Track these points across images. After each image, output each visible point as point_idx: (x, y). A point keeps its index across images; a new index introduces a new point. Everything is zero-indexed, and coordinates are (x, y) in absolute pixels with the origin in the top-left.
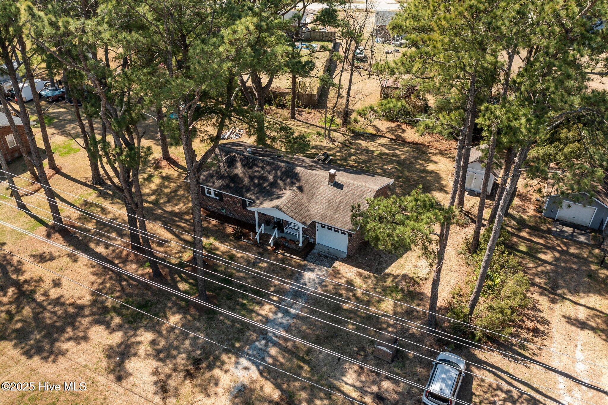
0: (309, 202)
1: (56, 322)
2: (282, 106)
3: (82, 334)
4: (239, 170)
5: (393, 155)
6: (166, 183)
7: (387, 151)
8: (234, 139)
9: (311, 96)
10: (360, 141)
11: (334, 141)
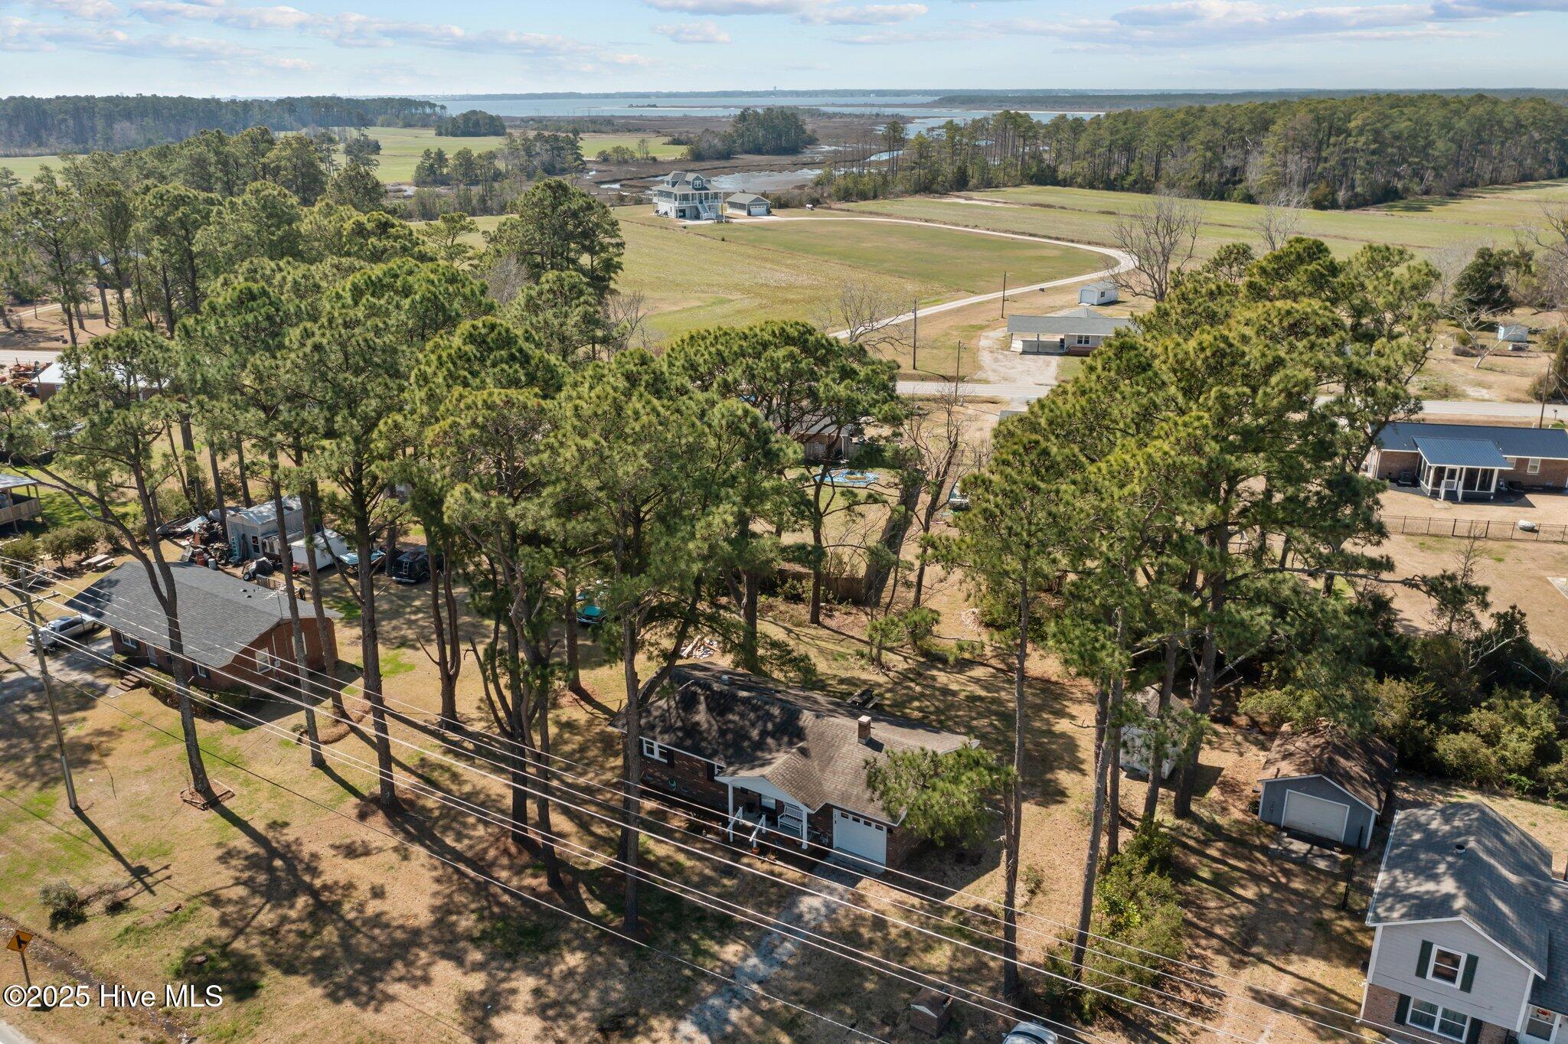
0: (822, 770)
1: (375, 952)
2: (796, 598)
3: (419, 973)
4: (701, 716)
5: (994, 701)
6: (566, 736)
7: (983, 693)
8: (700, 657)
9: (852, 579)
10: (935, 672)
11: (889, 669)
